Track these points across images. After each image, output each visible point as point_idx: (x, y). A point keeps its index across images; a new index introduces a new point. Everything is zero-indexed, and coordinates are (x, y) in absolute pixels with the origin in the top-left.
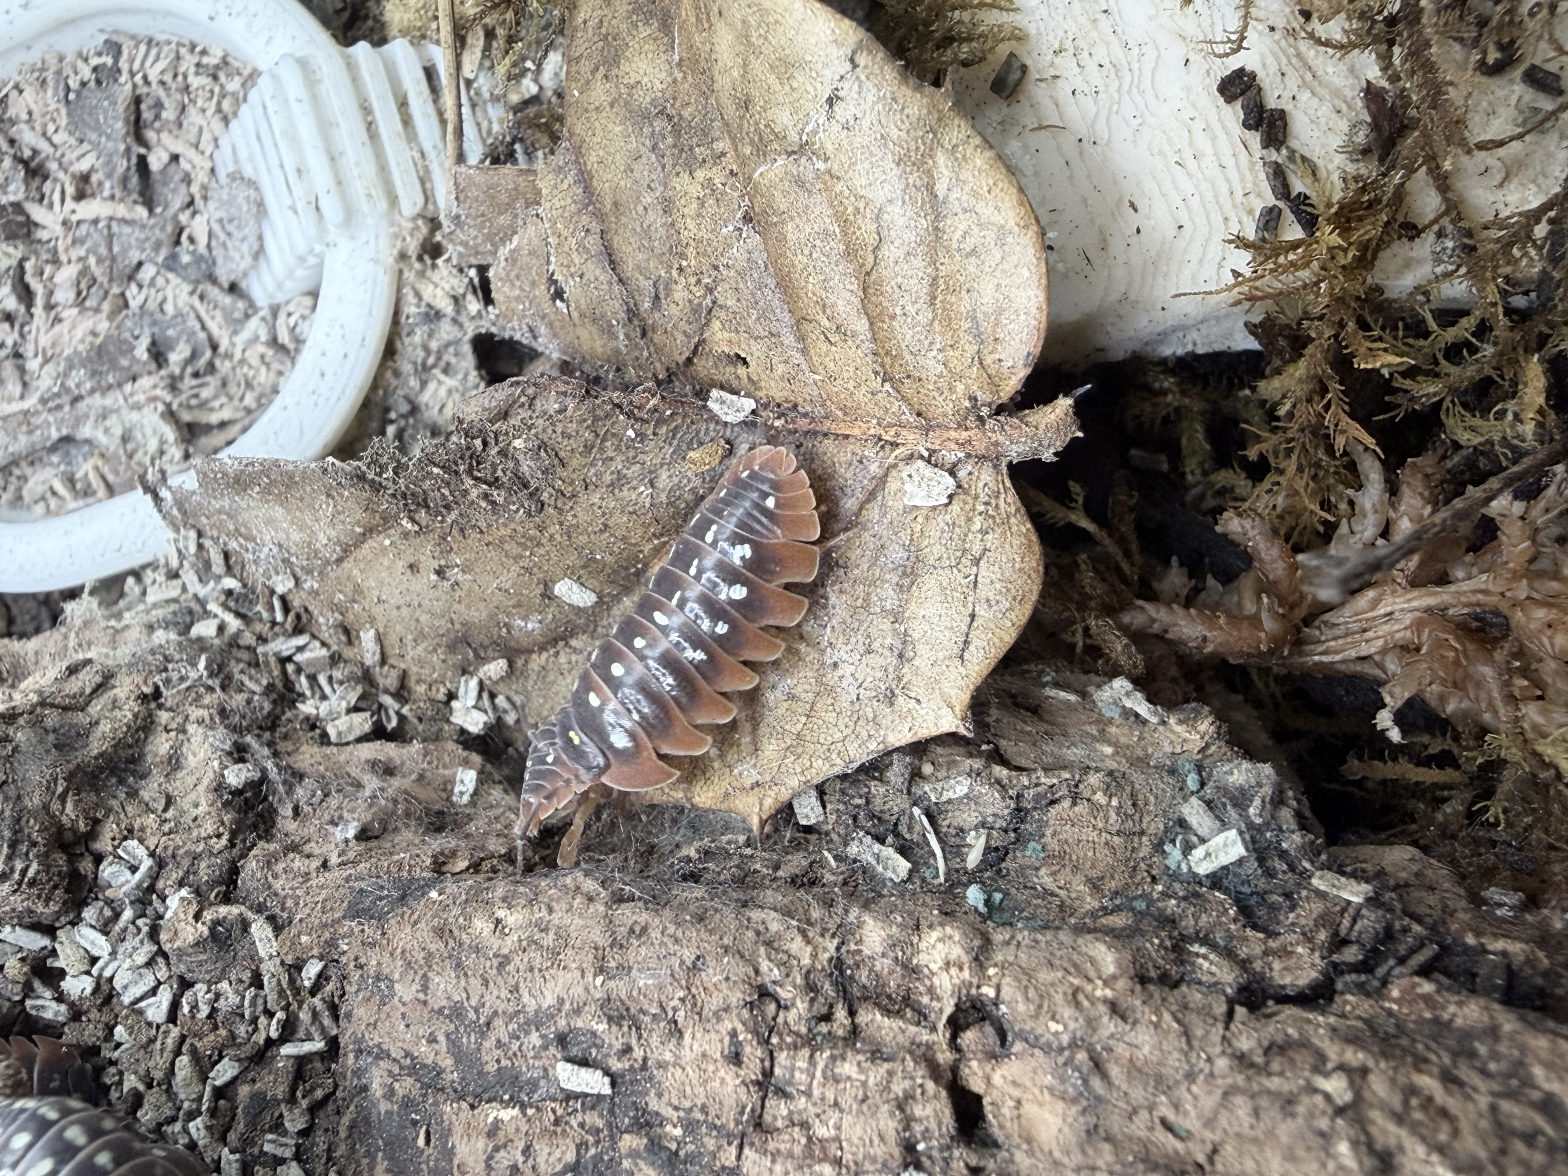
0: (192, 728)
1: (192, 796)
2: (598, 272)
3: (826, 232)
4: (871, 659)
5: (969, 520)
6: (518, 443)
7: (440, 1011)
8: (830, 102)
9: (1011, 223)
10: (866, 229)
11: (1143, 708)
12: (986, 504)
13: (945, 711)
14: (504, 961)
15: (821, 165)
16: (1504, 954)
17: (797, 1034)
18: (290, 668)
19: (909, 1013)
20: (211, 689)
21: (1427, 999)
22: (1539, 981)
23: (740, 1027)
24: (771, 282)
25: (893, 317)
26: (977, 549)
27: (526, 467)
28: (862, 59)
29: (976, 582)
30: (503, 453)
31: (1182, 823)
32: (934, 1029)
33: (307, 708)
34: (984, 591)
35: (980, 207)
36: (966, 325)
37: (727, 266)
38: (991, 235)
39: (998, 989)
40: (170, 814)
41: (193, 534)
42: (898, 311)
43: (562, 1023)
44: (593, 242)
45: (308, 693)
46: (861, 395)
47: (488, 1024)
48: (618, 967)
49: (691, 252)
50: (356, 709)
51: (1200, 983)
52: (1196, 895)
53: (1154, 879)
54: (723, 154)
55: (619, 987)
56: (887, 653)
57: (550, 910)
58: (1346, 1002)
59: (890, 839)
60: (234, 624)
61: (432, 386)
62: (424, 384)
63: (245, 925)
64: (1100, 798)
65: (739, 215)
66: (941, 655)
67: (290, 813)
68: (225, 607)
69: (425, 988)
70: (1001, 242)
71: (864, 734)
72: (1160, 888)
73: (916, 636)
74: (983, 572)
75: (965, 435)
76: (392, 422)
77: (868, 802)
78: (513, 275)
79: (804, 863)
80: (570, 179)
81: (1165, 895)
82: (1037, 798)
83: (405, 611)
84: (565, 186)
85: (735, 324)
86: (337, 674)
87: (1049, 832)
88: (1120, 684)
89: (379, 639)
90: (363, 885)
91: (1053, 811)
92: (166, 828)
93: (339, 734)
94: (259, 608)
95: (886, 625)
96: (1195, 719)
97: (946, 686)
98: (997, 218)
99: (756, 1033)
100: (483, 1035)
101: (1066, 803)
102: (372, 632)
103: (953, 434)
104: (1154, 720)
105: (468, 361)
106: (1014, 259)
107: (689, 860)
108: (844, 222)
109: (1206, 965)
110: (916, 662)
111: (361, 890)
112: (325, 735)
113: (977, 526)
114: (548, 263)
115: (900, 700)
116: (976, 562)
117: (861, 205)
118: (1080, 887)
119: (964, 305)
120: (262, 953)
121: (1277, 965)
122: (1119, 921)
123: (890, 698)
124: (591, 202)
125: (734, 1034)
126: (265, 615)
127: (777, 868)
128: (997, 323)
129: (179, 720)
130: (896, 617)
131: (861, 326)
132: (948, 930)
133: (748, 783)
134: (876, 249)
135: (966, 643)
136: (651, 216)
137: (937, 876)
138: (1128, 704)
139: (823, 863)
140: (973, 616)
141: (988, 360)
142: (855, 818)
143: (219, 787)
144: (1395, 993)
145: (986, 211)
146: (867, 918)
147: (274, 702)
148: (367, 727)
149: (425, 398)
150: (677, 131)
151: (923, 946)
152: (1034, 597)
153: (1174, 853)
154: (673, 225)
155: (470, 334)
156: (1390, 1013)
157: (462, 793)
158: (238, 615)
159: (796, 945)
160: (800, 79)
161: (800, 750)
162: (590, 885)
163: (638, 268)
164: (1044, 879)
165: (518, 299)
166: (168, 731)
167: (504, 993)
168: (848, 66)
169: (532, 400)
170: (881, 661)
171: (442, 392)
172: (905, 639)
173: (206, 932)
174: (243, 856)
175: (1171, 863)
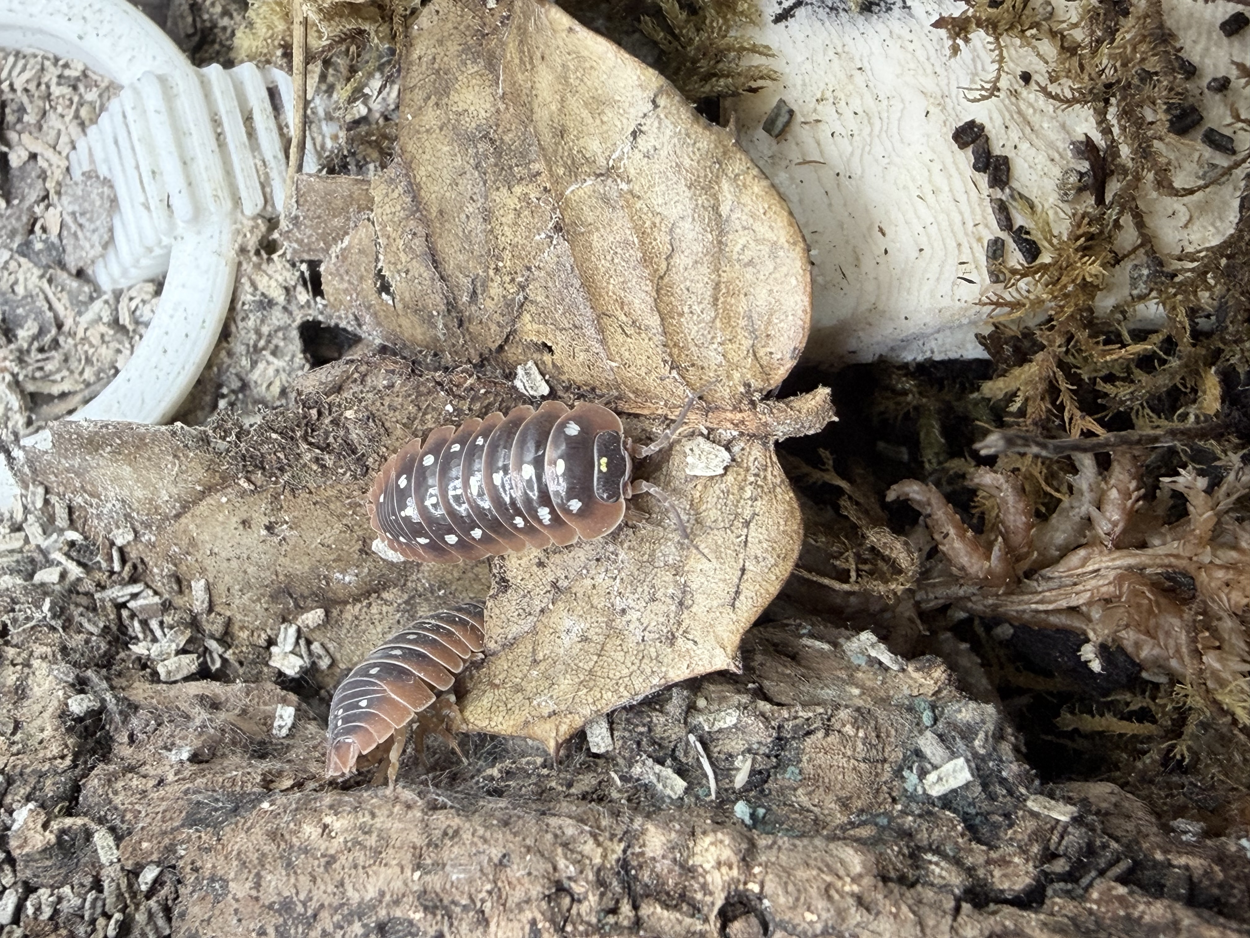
0: (36, 663)
1: (39, 722)
2: (422, 269)
3: (626, 242)
4: (653, 606)
5: (742, 489)
6: (349, 414)
7: (270, 907)
8: (634, 134)
9: (783, 240)
10: (661, 240)
11: (886, 657)
12: (756, 475)
13: (719, 651)
14: (331, 860)
15: (624, 186)
16: (1187, 868)
17: (589, 924)
18: (125, 613)
19: (685, 907)
20: (53, 629)
21: (1121, 899)
22: (1216, 891)
23: (539, 917)
24: (577, 283)
25: (682, 315)
26: (747, 514)
27: (356, 434)
28: (662, 101)
29: (746, 542)
30: (335, 422)
31: (918, 753)
32: (706, 920)
33: (139, 649)
34: (754, 549)
35: (757, 226)
36: (743, 323)
37: (539, 268)
38: (765, 250)
39: (762, 886)
40: (18, 737)
41: (41, 490)
42: (686, 309)
43: (382, 913)
44: (419, 244)
45: (141, 636)
46: (651, 381)
47: (315, 916)
48: (435, 864)
49: (507, 255)
50: (183, 651)
51: (932, 885)
52: (930, 813)
53: (894, 801)
54: (539, 174)
55: (435, 881)
56: (669, 601)
57: (373, 815)
58: (1054, 904)
59: (669, 762)
60: (75, 571)
61: (261, 366)
62: (254, 364)
63: (88, 835)
64: (849, 730)
65: (551, 225)
66: (715, 604)
67: (126, 740)
68: (68, 555)
69: (257, 886)
70: (773, 256)
71: (648, 671)
72: (899, 807)
73: (694, 586)
74: (752, 534)
75: (739, 416)
76: (223, 396)
77: (650, 730)
78: (342, 271)
79: (594, 782)
80: (400, 189)
81: (904, 813)
82: (796, 728)
83: (234, 564)
84: (396, 194)
85: (543, 316)
86: (168, 619)
87: (805, 758)
88: (867, 637)
89: (209, 588)
90: (200, 797)
91: (809, 741)
92: (14, 749)
93: (169, 673)
94: (98, 558)
95: (668, 577)
96: (930, 667)
97: (719, 629)
98: (770, 235)
99: (553, 921)
100: (310, 926)
101: (820, 734)
102: (203, 582)
103: (729, 415)
104: (895, 667)
105: (296, 345)
106: (784, 270)
107: (492, 778)
108: (642, 234)
109: (937, 870)
110: (694, 609)
111: (198, 803)
112: (155, 674)
113: (748, 494)
114: (377, 260)
115: (680, 641)
116: (747, 524)
117: (657, 221)
118: (831, 805)
119: (742, 306)
120: (104, 860)
121: (997, 873)
122: (865, 832)
123: (672, 639)
124: (418, 210)
125: (533, 923)
126: (104, 565)
127: (570, 785)
128: (769, 322)
129: (25, 655)
130: (677, 571)
131: (654, 321)
132: (720, 835)
133: (545, 713)
134: (669, 257)
135: (737, 593)
136: (472, 223)
137: (709, 794)
138: (873, 654)
139: (610, 782)
140: (743, 570)
141: (761, 353)
142: (639, 744)
143: (63, 714)
144: (1095, 895)
145: (762, 230)
146: (650, 826)
147: (109, 643)
148: (194, 668)
149: (255, 376)
150: (498, 153)
151: (697, 849)
152: (796, 555)
153: (912, 778)
154: (492, 231)
155: (298, 321)
156: (1091, 912)
157: (281, 727)
158: (79, 563)
159: (589, 847)
160: (609, 115)
161: (591, 684)
162: (408, 795)
163: (459, 267)
164: (801, 797)
165: (346, 291)
166: (14, 665)
167: (331, 888)
168: (650, 106)
169: (364, 376)
170: (664, 608)
171: (271, 371)
172: (685, 589)
173: (53, 838)
174: (85, 776)
175: (910, 787)
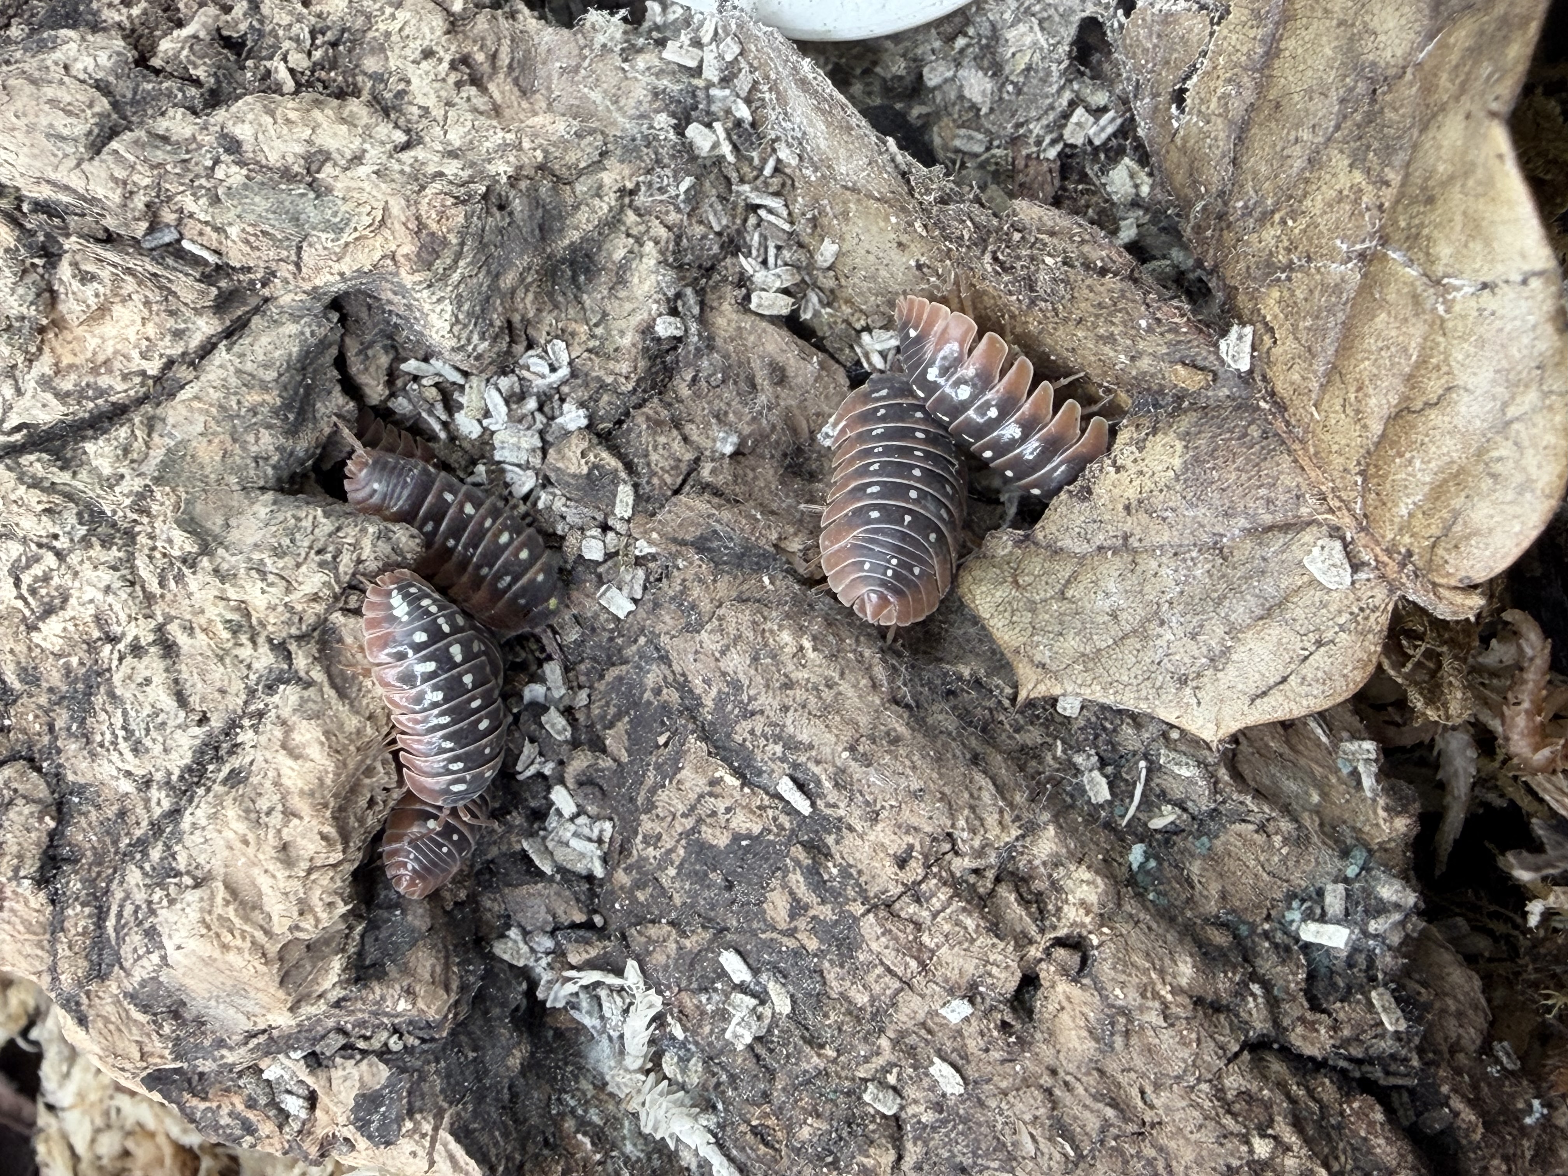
0: (649, 246)
1: (622, 324)
2: (1222, 135)
3: (1405, 350)
4: (1191, 646)
5: (1340, 612)
6: (1049, 261)
7: (724, 674)
8: (1485, 286)
9: (1540, 485)
10: (1434, 386)
11: (1368, 782)
12: (1362, 609)
13: (1212, 726)
14: (789, 685)
15: (1441, 309)
16: (1456, 1114)
17: (952, 874)
18: (752, 220)
19: (1034, 909)
20: (679, 210)
21: (1371, 1124)
22: (1464, 1142)
23: (918, 847)
24: (1341, 316)
25: (1400, 455)
26: (1329, 635)
28: (1535, 283)
29: (1306, 658)
30: (1032, 258)
31: (1320, 893)
32: (1042, 931)
33: (747, 264)
34: (1307, 670)
35: (1530, 452)
36: (1445, 514)
37: (1318, 269)
38: (1519, 478)
39: (1101, 944)
40: (599, 331)
41: (737, 50)
42: (1408, 455)
43: (803, 759)
44: (1237, 108)
45: (754, 253)
46: (1338, 461)
47: (753, 714)
48: (864, 755)
49: (1302, 222)
50: (786, 291)
51: (1237, 1016)
52: (1288, 949)
53: (1268, 918)
54: (1387, 184)
55: (856, 770)
56: (1205, 650)
57: (842, 675)
58: (1323, 1084)
59: (1109, 770)
60: (726, 149)
63: (615, 481)
64: (1277, 840)
65: (1358, 247)
66: (1240, 686)
67: (689, 378)
68: (728, 133)
69: (723, 653)
70: (1521, 490)
71: (1144, 693)
72: (1267, 926)
73: (1234, 657)
74: (1317, 655)
75: (1386, 559)
77: (1115, 730)
78: (1156, 28)
79: (1039, 741)
80: (1259, 34)
81: (1266, 935)
82: (1233, 812)
83: (871, 258)
84: (1251, 33)
85: (1290, 308)
86: (786, 254)
87: (1223, 838)
88: (1369, 746)
89: (839, 255)
90: (718, 527)
91: (1238, 827)
92: (592, 344)
93: (759, 305)
94: (754, 154)
95: (1220, 631)
96: (1399, 814)
97: (1227, 711)
98: (1533, 471)
99: (926, 857)
100: (745, 718)
101: (1252, 827)
102: (835, 247)
103: (1378, 550)
104: (1369, 794)
106: (1518, 510)
107: (960, 678)
108: (1423, 362)
109: (1251, 1004)
110: (1220, 675)
112: (747, 298)
113: (1341, 621)
114: (1188, 77)
115: (1188, 691)
116: (1319, 644)
117: (1445, 369)
118: (1214, 889)
119: (1457, 503)
121: (1299, 1030)
122: (1220, 938)
123: (1183, 681)
124: (1260, 70)
125: (911, 847)
126: (756, 161)
127: (1017, 731)
128: (1468, 537)
129: (642, 228)
130: (1233, 631)
131: (1376, 428)
132: (1099, 880)
133: (1038, 658)
134: (1428, 405)
135: (1265, 694)
136: (1297, 150)
137: (1123, 817)
138: (1361, 768)
139: (1051, 747)
140: (1284, 680)
141: (1440, 551)
142: (1096, 737)
143: (647, 330)
144: (1356, 1105)
145: (1531, 460)
146: (1051, 830)
147: (722, 247)
148: (785, 312)
150: (1369, 117)
151: (1075, 875)
152: (1340, 699)
153: (1295, 915)
154: (1307, 181)
156: (1342, 1113)
158: (735, 147)
159: (991, 820)
160: (1477, 246)
161: (1091, 665)
162: (880, 672)
163: (1255, 174)
164: (1195, 868)
165: (1146, 51)
166: (628, 235)
167: (776, 705)
168: (1519, 278)
170: (1196, 653)
172: (1226, 651)
173: (585, 470)
174: (638, 406)
175: (1289, 916)
